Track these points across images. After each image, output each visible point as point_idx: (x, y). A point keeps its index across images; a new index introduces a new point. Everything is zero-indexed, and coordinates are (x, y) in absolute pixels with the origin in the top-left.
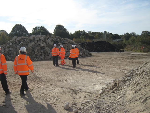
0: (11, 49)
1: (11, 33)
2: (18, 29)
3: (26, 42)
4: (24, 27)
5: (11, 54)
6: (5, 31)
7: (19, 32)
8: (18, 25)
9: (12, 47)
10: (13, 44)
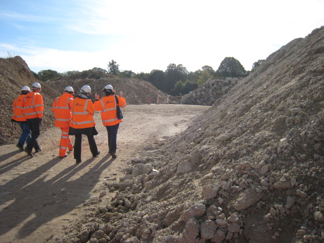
0: (202, 93)
1: (218, 71)
2: (229, 65)
3: (220, 86)
4: (238, 61)
5: (202, 98)
6: (211, 68)
7: (230, 69)
8: (230, 58)
9: (204, 91)
10: (206, 87)
